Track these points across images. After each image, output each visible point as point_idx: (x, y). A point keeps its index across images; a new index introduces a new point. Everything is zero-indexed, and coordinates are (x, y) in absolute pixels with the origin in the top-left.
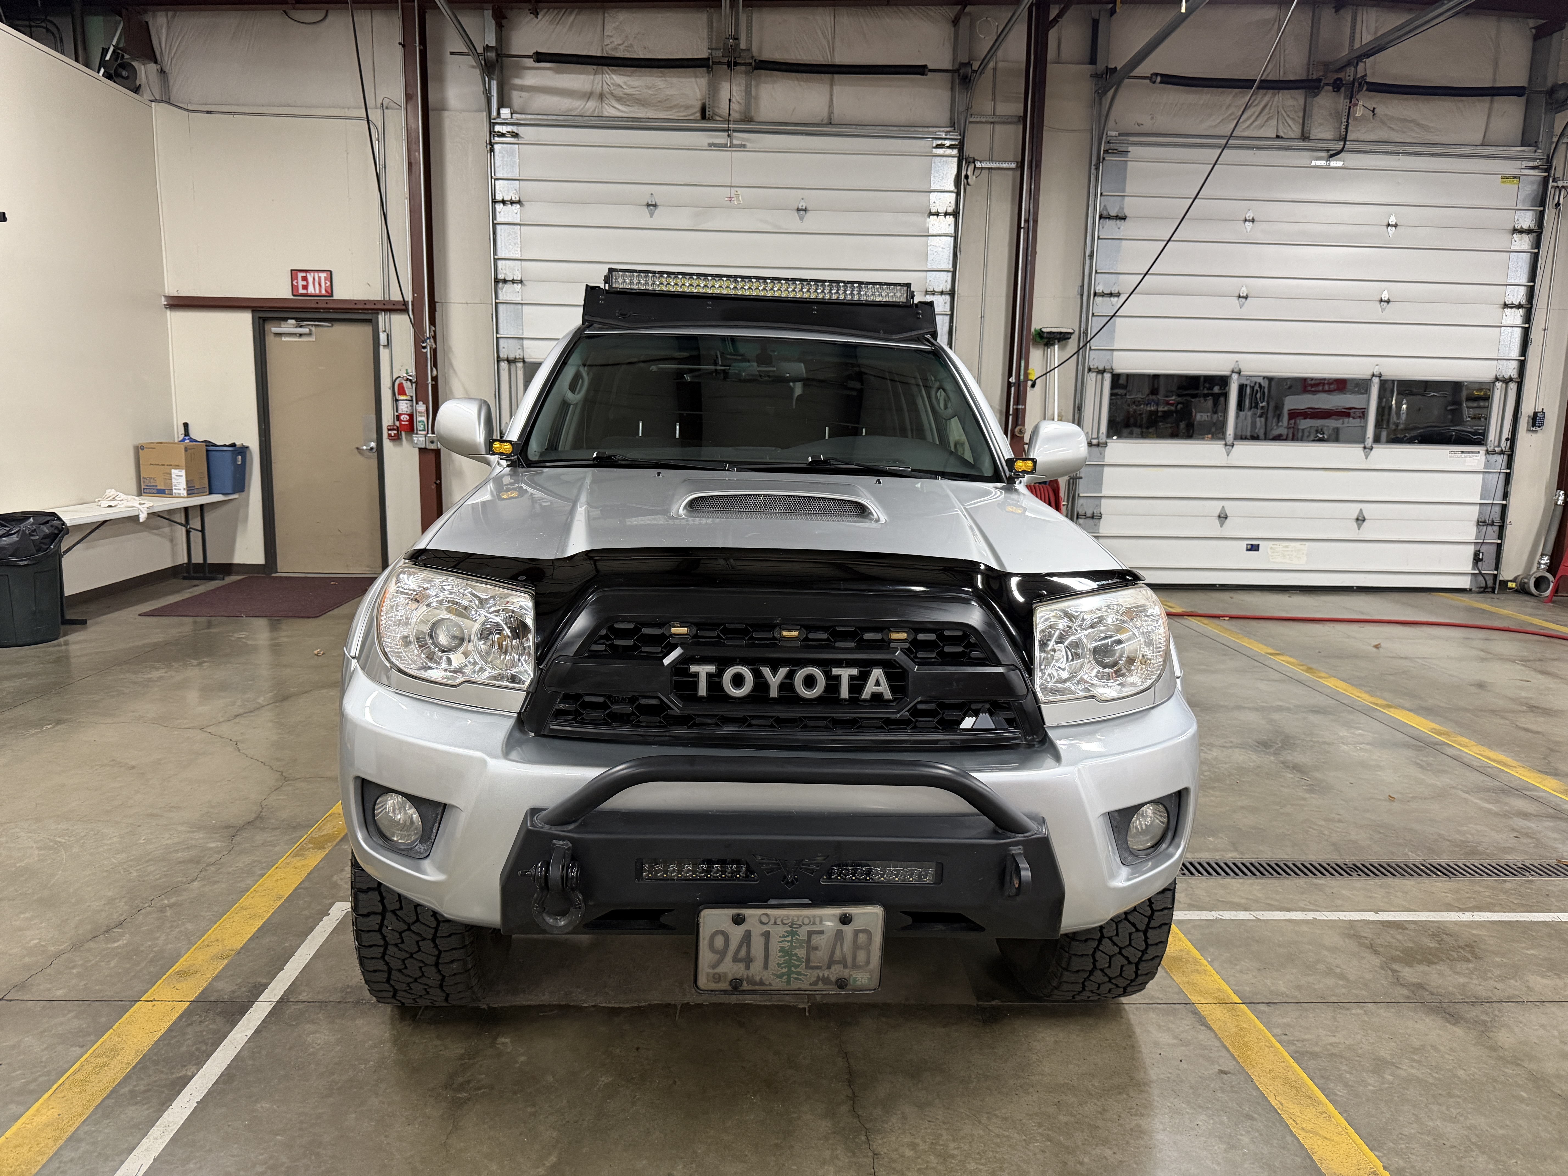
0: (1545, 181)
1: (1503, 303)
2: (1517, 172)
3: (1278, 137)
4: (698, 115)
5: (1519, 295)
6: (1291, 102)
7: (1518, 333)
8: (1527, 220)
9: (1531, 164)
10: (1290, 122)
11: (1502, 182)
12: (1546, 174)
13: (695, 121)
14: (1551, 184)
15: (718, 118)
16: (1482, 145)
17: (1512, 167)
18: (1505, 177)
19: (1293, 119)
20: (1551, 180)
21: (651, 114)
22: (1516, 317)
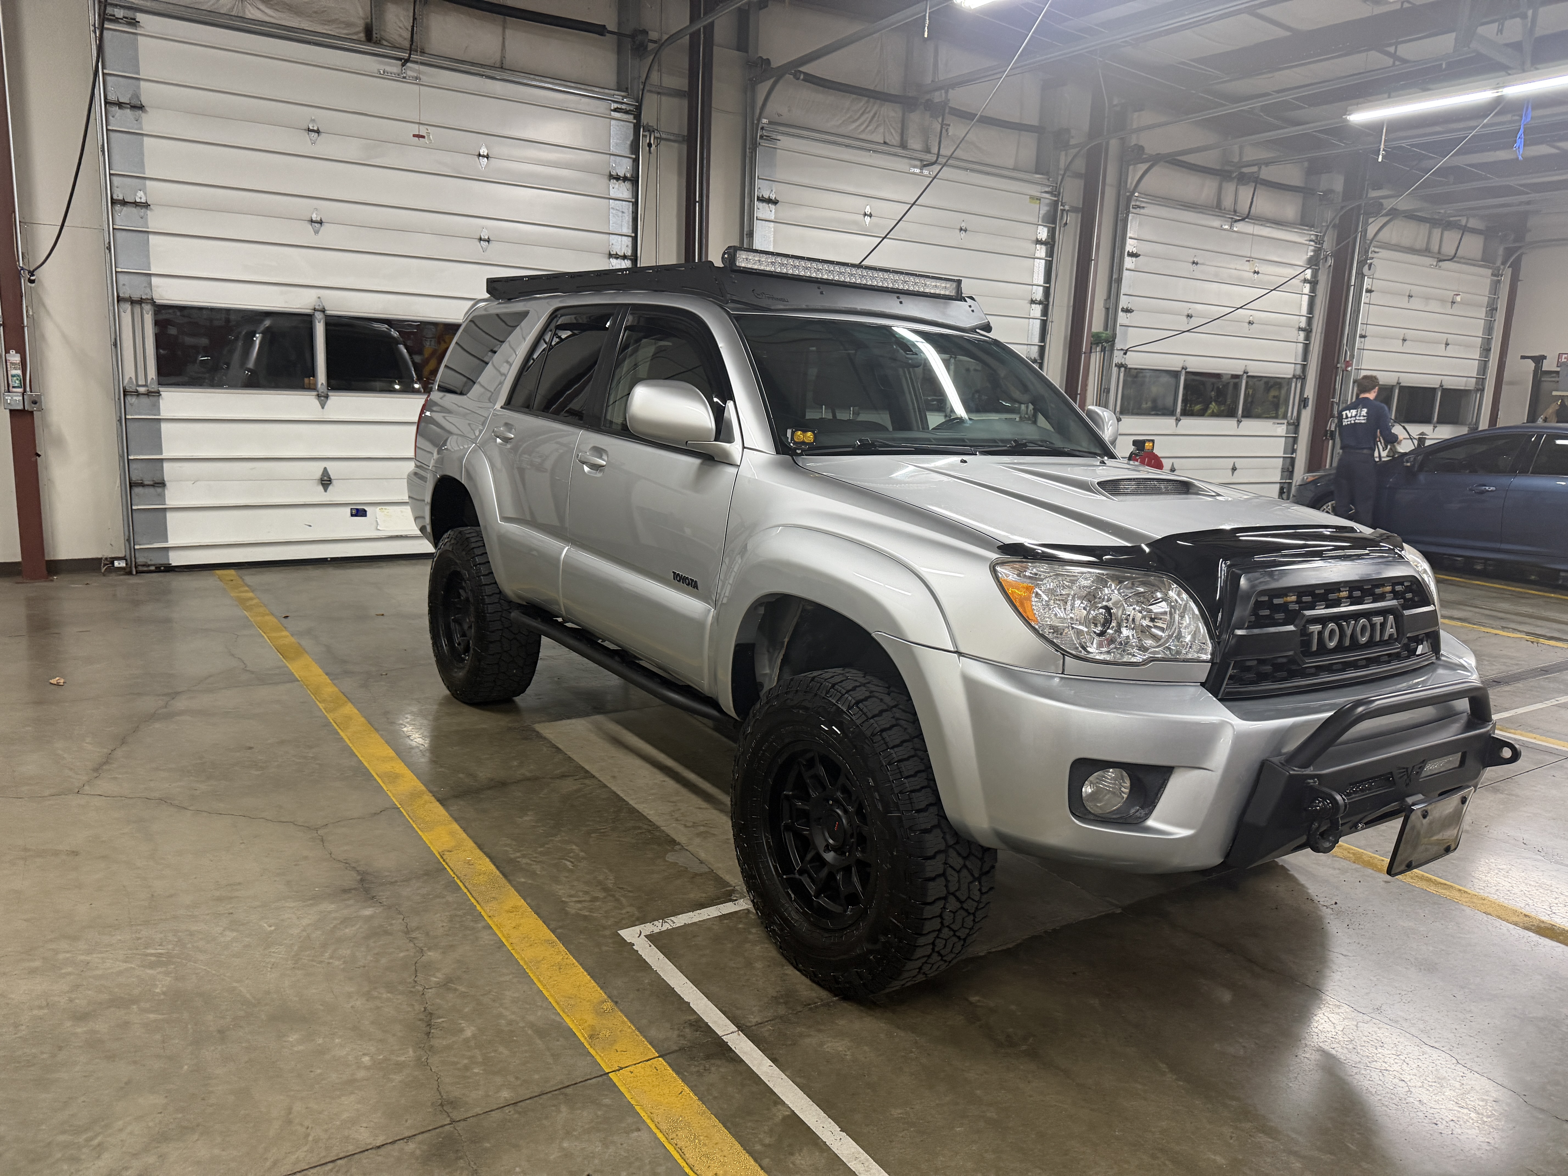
0: (1055, 204)
1: (1030, 299)
2: (1038, 194)
3: (885, 143)
4: (362, 36)
5: (1039, 294)
6: (892, 114)
7: (1037, 324)
8: (1043, 233)
9: (1047, 189)
10: (893, 131)
11: (1030, 202)
12: (1056, 199)
13: (359, 41)
14: (1060, 208)
15: (385, 43)
16: (1013, 169)
17: (1035, 191)
18: (1032, 198)
19: (894, 129)
20: (1060, 204)
21: (305, 25)
22: (1037, 310)
